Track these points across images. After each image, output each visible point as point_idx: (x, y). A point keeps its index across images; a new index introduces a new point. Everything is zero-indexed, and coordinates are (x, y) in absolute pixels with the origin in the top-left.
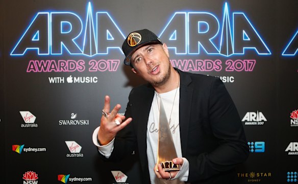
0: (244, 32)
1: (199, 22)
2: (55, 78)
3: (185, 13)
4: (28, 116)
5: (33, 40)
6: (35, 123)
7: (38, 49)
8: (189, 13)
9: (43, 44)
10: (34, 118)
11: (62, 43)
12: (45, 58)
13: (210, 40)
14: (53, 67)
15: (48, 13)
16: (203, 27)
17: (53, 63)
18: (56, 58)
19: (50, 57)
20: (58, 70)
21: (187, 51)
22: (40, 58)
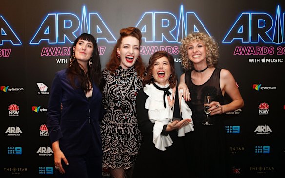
0: (194, 26)
1: (162, 19)
2: (61, 60)
3: (152, 13)
4: (42, 86)
5: (45, 33)
6: (47, 91)
7: (49, 39)
8: (155, 13)
9: (52, 36)
10: (47, 88)
11: (65, 35)
12: (54, 46)
13: (170, 32)
14: (59, 52)
15: (55, 14)
16: (165, 23)
17: (59, 49)
18: (61, 46)
19: (57, 45)
20: (63, 55)
21: (154, 40)
22: (50, 46)
